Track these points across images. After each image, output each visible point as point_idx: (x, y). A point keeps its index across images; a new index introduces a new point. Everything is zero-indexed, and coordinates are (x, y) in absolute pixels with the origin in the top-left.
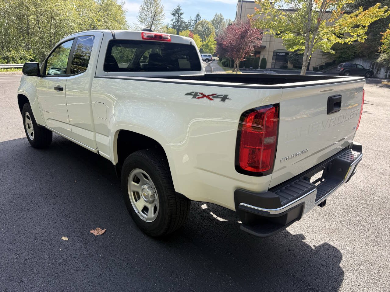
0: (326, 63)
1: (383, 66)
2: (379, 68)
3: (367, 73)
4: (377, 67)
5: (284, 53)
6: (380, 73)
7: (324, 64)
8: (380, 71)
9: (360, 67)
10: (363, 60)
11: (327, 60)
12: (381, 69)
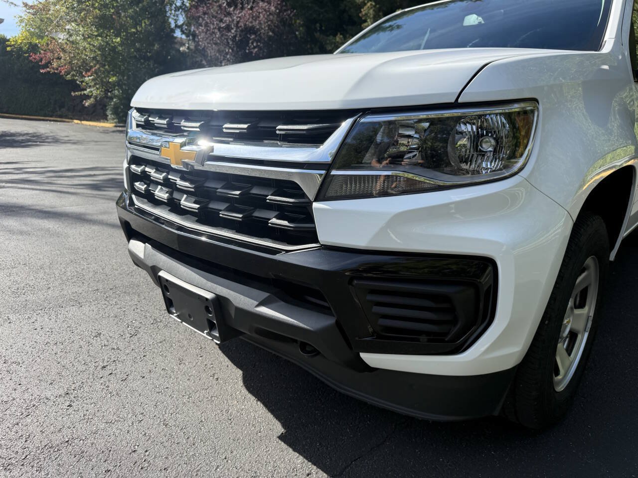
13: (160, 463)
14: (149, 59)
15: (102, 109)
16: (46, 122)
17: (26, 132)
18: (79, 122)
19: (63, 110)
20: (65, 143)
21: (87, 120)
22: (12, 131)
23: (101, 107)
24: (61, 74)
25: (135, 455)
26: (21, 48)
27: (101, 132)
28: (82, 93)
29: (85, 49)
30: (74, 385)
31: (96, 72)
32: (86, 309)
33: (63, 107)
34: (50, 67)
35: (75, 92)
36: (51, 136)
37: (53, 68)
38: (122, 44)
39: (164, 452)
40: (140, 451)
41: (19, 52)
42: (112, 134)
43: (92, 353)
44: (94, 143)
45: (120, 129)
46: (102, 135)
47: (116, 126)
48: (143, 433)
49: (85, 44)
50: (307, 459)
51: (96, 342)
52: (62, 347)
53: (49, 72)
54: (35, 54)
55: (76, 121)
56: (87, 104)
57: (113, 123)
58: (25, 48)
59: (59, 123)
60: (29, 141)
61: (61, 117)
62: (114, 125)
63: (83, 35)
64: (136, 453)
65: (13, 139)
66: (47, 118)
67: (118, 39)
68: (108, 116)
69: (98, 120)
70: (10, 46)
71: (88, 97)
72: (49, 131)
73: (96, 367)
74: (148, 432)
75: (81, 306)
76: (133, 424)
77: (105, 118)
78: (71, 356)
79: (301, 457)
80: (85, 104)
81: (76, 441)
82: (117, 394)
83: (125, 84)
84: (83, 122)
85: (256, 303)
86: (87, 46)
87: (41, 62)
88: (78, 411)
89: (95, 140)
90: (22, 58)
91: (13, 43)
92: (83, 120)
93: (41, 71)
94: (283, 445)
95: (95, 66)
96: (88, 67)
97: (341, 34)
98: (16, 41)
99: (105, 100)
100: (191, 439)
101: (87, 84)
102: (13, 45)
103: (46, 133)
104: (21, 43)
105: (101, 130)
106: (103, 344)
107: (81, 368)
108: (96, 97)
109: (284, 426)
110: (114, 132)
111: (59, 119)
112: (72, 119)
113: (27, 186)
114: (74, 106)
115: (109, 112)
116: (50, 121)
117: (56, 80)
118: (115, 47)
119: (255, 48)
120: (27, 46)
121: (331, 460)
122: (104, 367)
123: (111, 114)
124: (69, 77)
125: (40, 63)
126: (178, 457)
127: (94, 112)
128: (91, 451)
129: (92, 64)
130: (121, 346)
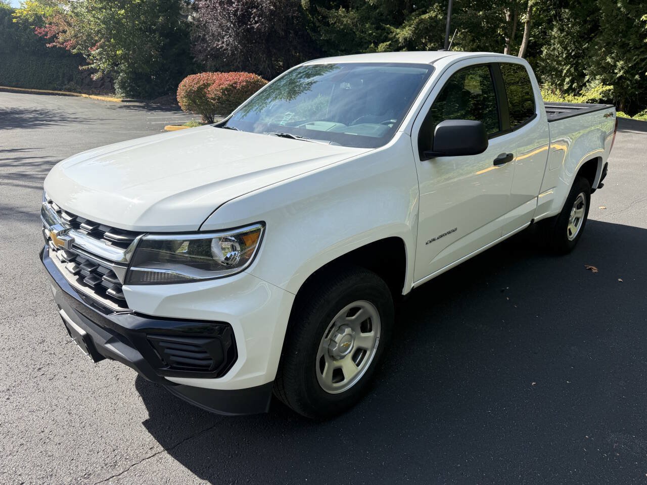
13: (57, 440)
14: (154, 31)
15: (110, 81)
16: (55, 96)
17: (34, 109)
18: (87, 96)
19: (72, 83)
20: (71, 121)
21: (96, 94)
22: (21, 108)
23: (109, 79)
24: (67, 49)
25: (42, 434)
26: (27, 20)
27: (108, 108)
28: (90, 66)
29: (89, 22)
30: (14, 383)
31: (101, 47)
32: (39, 318)
33: (72, 80)
34: (56, 41)
35: (82, 66)
36: (58, 113)
37: (59, 42)
38: (126, 17)
39: (62, 432)
40: (47, 431)
41: (25, 24)
42: (118, 109)
43: (34, 358)
44: (99, 122)
45: (128, 104)
46: (109, 112)
47: (123, 101)
48: (53, 419)
49: (89, 17)
50: (155, 438)
51: (39, 348)
52: (13, 352)
53: (55, 46)
54: (40, 28)
55: (84, 95)
56: (95, 78)
57: (120, 97)
58: (31, 20)
59: (67, 97)
60: (36, 119)
61: (69, 90)
62: (121, 99)
63: (87, 8)
64: (44, 433)
65: (21, 117)
66: (56, 92)
67: (123, 11)
68: (115, 90)
69: (106, 94)
70: (16, 18)
71: (95, 71)
72: (56, 108)
73: (34, 369)
74: (56, 418)
75: (36, 316)
76: (47, 412)
77: (112, 91)
78: (18, 359)
79: (152, 437)
80: (93, 78)
81: (6, 424)
82: (43, 390)
83: (131, 58)
84: (91, 96)
85: (105, 341)
86: (92, 19)
87: (47, 36)
88: (13, 403)
89: (101, 118)
90: (28, 30)
91: (18, 15)
92: (92, 94)
93: (48, 45)
94: (144, 428)
95: (100, 41)
96: (93, 41)
97: (343, 8)
98: (22, 13)
99: (112, 73)
100: (83, 423)
101: (94, 57)
102: (19, 17)
103: (53, 110)
104: (27, 15)
105: (108, 105)
106: (44, 350)
107: (23, 370)
108: (103, 71)
109: (150, 415)
110: (121, 107)
111: (67, 93)
112: (80, 93)
113: (21, 183)
114: (83, 79)
115: (116, 86)
116: (59, 95)
117: (62, 53)
118: (120, 20)
119: (256, 22)
120: (33, 17)
121: (171, 439)
122: (40, 369)
123: (118, 88)
124: (75, 51)
125: (45, 37)
126: (70, 436)
127: (103, 84)
128: (15, 431)
129: (96, 38)
130: (57, 352)
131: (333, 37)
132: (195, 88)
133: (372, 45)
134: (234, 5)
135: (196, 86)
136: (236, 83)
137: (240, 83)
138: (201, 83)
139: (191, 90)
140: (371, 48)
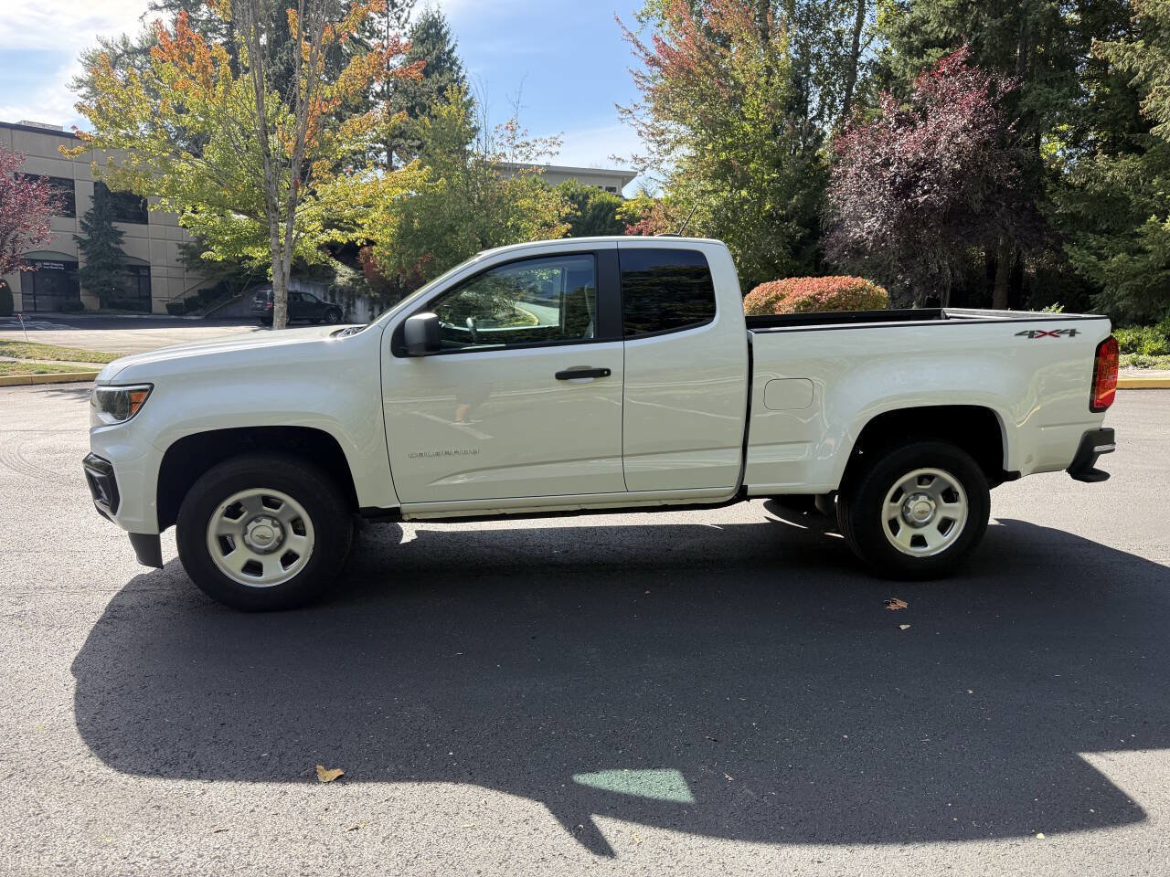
0: (200, 291)
1: (359, 296)
2: (349, 299)
3: (329, 311)
4: (343, 298)
5: (61, 262)
6: (355, 313)
7: (196, 294)
8: (354, 307)
9: (310, 299)
10: (301, 281)
11: (198, 282)
12: (354, 303)
70: (620, 213)
91: (624, 209)
98: (629, 206)
102: (625, 212)
131: (1080, 207)
132: (762, 303)
133: (1153, 218)
134: (892, 169)
135: (764, 299)
136: (820, 294)
137: (828, 293)
138: (773, 294)
139: (757, 304)
140: (1151, 223)
